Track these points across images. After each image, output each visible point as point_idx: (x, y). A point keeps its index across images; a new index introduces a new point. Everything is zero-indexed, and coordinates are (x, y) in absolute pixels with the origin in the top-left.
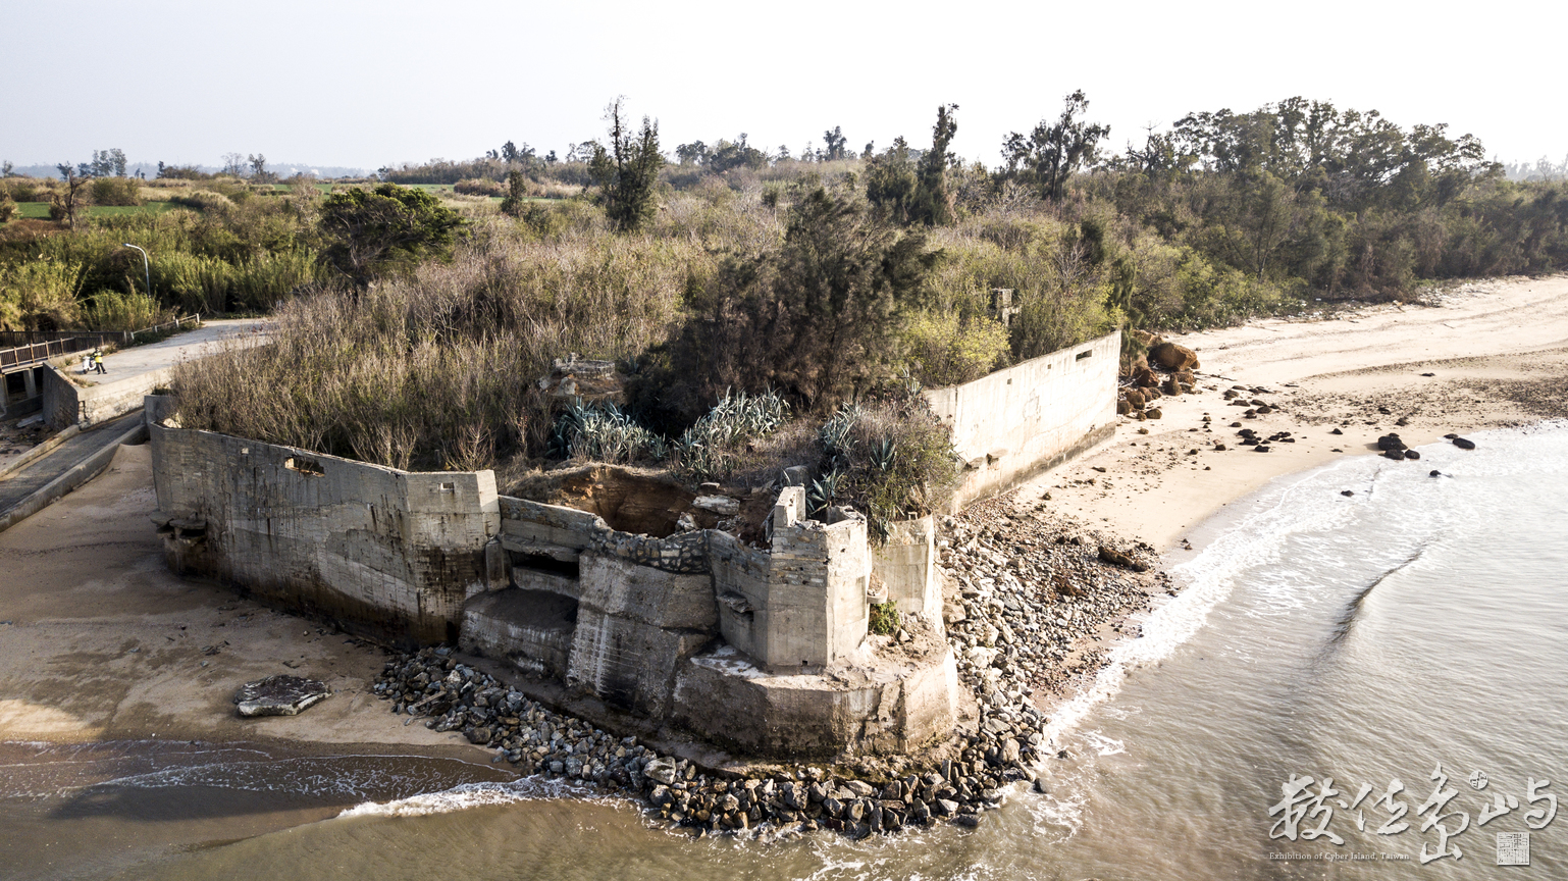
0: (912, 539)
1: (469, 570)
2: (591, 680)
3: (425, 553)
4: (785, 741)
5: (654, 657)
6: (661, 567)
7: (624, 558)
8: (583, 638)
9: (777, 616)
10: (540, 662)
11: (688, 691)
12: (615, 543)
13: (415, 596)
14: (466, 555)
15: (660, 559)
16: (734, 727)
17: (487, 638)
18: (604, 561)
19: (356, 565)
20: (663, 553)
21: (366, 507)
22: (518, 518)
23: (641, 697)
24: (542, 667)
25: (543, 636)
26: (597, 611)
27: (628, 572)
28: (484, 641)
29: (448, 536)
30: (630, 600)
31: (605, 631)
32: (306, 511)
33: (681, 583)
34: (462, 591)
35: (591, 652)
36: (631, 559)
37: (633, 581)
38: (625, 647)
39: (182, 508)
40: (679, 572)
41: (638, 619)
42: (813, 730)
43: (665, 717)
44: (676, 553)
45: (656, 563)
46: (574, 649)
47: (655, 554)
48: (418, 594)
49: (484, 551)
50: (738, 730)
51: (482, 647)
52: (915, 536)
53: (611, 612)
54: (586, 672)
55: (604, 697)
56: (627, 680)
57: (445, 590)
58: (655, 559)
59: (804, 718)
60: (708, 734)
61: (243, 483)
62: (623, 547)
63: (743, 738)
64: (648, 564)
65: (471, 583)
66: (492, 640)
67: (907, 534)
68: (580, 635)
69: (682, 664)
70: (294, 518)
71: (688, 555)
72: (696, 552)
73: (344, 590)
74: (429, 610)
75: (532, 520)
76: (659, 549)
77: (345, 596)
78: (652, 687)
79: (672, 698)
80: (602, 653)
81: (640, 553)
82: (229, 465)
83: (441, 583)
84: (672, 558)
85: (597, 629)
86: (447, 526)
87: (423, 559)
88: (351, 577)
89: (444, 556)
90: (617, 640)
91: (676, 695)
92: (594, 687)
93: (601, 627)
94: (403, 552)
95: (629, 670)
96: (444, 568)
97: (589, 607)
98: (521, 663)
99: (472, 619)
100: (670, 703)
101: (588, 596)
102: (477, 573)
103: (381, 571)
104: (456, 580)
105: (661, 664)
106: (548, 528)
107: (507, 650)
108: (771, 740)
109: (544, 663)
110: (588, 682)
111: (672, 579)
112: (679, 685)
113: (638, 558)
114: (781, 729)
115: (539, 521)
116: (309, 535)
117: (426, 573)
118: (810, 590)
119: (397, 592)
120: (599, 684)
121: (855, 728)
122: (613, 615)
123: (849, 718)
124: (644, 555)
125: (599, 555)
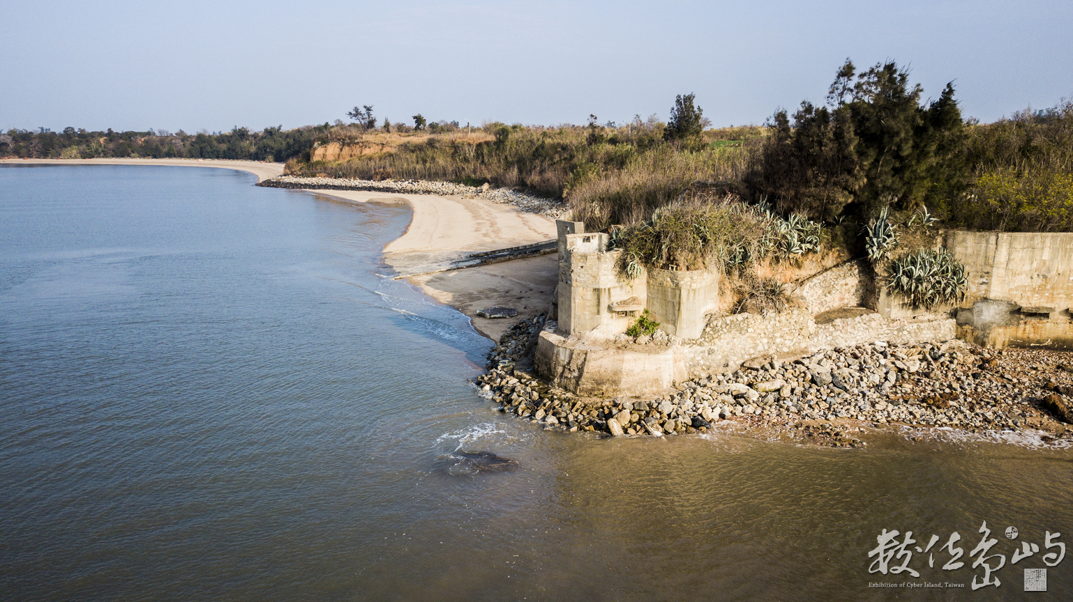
0: (671, 284)
4: (538, 367)
9: (560, 300)
42: (546, 364)
52: (673, 282)
59: (545, 356)
67: (669, 279)
114: (538, 359)
118: (568, 287)
121: (560, 369)
123: (559, 362)
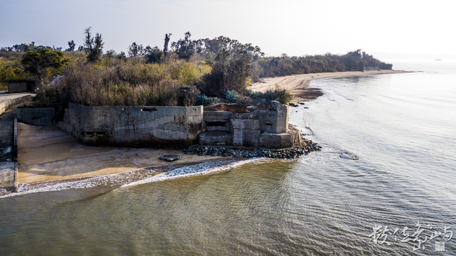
1: (198, 128)
2: (239, 142)
3: (189, 125)
4: (284, 145)
5: (254, 135)
6: (250, 119)
7: (241, 118)
8: (236, 135)
9: (278, 123)
10: (224, 142)
11: (263, 140)
12: (238, 116)
13: (186, 135)
14: (197, 124)
15: (250, 117)
16: (274, 144)
17: (207, 141)
18: (237, 120)
19: (167, 131)
20: (250, 116)
21: (172, 117)
22: (208, 115)
23: (252, 143)
24: (224, 143)
25: (224, 137)
26: (239, 129)
27: (243, 121)
28: (206, 141)
29: (194, 121)
30: (245, 125)
31: (241, 132)
32: (149, 121)
33: (255, 121)
34: (196, 133)
35: (238, 137)
36: (243, 118)
37: (245, 122)
38: (247, 135)
39: (97, 127)
40: (254, 119)
41: (249, 129)
42: (288, 142)
43: (258, 146)
44: (252, 116)
45: (249, 118)
46: (234, 137)
47: (248, 116)
48: (187, 134)
49: (201, 123)
50: (275, 144)
51: (206, 143)
53: (242, 128)
54: (238, 141)
55: (243, 145)
56: (248, 141)
57: (193, 133)
58: (249, 117)
59: (287, 140)
60: (269, 147)
61: (123, 118)
62: (241, 116)
63: (276, 146)
64: (247, 118)
65: (198, 131)
66: (209, 141)
68: (235, 134)
69: (260, 136)
70: (144, 123)
71: (255, 116)
72: (256, 115)
73: (162, 138)
74: (189, 138)
75: (213, 115)
76: (249, 115)
77: (162, 139)
78: (255, 141)
79: (260, 142)
80: (241, 137)
81: (245, 117)
82: (117, 114)
83: (192, 131)
84: (252, 117)
85: (239, 132)
86: (194, 118)
87: (189, 126)
88: (165, 134)
89: (193, 125)
90: (244, 134)
91: (260, 141)
92: (240, 144)
93: (240, 132)
94: (184, 125)
95: (248, 139)
96: (193, 127)
97: (236, 128)
98: (218, 144)
99: (202, 137)
100: (259, 143)
101: (235, 127)
102: (199, 128)
103: (176, 131)
104: (195, 130)
105: (256, 136)
106: (217, 116)
107: (213, 142)
108: (282, 145)
109: (225, 142)
110: (239, 143)
111: (254, 121)
112: (261, 139)
113: (245, 118)
114: (284, 143)
115: (214, 115)
116: (150, 126)
117: (189, 129)
118: (284, 118)
119: (181, 135)
120: (241, 143)
122: (243, 129)
124: (246, 117)
125: (235, 119)
